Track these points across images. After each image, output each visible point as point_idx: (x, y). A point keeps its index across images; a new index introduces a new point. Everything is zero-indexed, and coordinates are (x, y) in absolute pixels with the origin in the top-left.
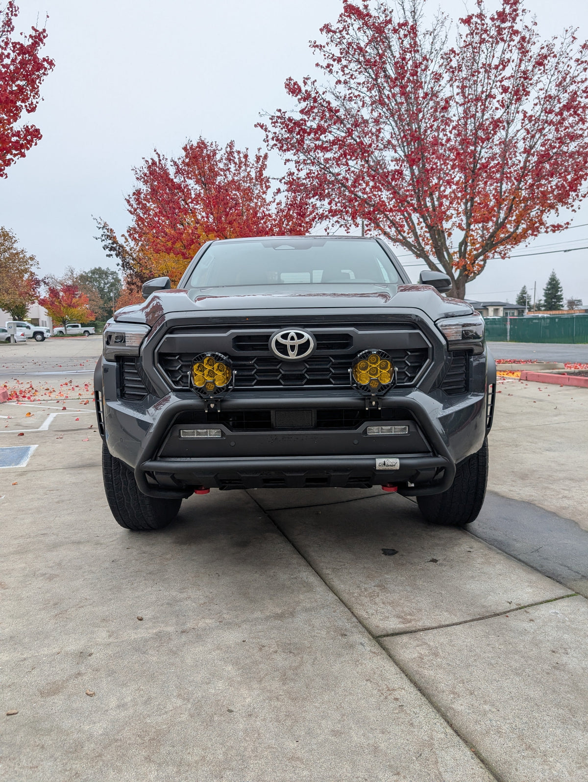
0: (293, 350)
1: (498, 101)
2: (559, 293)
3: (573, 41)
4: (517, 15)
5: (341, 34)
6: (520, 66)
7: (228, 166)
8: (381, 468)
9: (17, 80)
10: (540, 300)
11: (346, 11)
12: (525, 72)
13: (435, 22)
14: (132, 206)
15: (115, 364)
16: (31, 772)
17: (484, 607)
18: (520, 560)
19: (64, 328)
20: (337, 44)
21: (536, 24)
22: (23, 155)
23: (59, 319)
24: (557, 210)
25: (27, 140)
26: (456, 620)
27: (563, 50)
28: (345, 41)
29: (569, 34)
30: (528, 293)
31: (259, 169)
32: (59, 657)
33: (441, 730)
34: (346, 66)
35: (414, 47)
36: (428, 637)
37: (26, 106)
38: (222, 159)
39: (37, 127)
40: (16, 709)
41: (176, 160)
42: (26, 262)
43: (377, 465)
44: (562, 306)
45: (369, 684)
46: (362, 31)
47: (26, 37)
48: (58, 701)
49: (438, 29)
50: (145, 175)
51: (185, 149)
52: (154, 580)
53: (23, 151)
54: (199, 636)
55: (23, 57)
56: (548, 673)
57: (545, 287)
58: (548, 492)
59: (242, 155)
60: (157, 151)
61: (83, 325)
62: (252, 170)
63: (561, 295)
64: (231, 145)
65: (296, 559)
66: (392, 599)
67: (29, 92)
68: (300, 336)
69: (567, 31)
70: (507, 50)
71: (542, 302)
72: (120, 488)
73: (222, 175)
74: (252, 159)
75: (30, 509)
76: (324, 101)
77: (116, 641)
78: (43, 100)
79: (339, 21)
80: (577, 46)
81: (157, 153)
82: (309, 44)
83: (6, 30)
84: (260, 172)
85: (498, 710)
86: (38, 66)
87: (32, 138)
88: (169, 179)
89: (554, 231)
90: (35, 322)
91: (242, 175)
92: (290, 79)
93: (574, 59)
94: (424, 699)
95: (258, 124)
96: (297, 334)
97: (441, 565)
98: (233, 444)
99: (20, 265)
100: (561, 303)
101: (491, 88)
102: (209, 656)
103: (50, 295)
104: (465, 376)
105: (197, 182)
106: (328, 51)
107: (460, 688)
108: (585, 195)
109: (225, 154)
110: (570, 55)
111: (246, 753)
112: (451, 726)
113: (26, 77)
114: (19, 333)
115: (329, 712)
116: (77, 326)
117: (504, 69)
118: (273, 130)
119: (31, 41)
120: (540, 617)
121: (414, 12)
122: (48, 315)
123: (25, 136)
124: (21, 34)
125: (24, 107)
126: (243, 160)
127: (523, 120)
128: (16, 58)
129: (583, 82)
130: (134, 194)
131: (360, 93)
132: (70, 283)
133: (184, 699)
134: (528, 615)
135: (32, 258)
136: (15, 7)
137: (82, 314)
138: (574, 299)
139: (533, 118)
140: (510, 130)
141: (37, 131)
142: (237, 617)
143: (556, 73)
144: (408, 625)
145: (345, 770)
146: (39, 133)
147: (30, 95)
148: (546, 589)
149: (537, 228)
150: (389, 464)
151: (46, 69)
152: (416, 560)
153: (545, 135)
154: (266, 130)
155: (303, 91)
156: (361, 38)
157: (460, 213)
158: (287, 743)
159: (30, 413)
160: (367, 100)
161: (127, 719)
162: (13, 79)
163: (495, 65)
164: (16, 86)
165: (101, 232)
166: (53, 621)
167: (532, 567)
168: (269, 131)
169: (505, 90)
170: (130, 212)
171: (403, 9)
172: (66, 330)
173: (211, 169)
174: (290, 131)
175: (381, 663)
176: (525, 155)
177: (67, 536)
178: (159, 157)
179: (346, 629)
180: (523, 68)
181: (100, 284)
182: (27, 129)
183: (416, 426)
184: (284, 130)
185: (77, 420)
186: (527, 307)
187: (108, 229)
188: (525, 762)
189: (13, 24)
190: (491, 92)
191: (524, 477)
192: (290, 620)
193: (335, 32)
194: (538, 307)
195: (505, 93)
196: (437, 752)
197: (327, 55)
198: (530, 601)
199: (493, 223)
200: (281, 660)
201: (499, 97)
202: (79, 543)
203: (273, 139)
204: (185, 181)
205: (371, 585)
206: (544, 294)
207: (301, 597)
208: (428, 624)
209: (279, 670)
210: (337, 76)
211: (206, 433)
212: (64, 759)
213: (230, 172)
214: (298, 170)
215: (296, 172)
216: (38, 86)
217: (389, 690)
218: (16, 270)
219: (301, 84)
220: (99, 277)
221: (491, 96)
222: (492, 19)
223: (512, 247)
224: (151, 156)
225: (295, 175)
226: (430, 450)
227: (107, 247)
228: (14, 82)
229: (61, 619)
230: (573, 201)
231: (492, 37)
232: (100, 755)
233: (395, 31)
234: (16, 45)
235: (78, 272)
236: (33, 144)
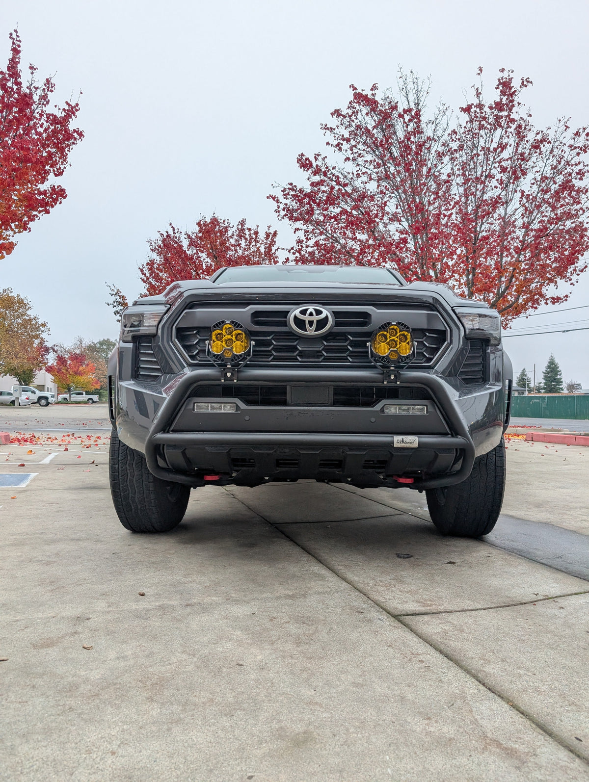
0: (311, 325)
1: (497, 180)
2: (558, 377)
3: (566, 129)
4: (513, 106)
5: (350, 119)
6: (517, 150)
7: (239, 242)
8: (399, 446)
9: (48, 146)
10: (540, 383)
11: (355, 98)
12: (522, 154)
13: (437, 112)
14: (145, 275)
15: (131, 345)
16: (20, 706)
17: (509, 597)
18: (542, 564)
19: (68, 395)
20: (346, 127)
21: (530, 116)
22: (48, 212)
23: (65, 387)
24: (556, 282)
25: (52, 198)
26: (480, 607)
27: (557, 137)
28: (353, 124)
29: (562, 123)
30: (528, 376)
31: (268, 246)
32: (54, 619)
33: (472, 687)
34: (355, 146)
35: (418, 131)
36: (452, 617)
37: (54, 171)
38: (233, 235)
39: (63, 188)
40: (7, 656)
41: (190, 233)
42: (38, 329)
43: (395, 442)
44: (562, 389)
45: (390, 649)
46: (370, 116)
47: (59, 109)
48: (53, 653)
49: (440, 118)
50: (160, 247)
51: (199, 224)
52: (156, 568)
53: (48, 208)
54: (205, 609)
55: (55, 127)
56: (584, 649)
57: (544, 370)
58: (565, 517)
59: (252, 232)
60: (172, 225)
61: (88, 393)
62: (262, 245)
63: (561, 379)
64: (242, 223)
65: (305, 557)
66: (410, 589)
67: (58, 159)
68: (319, 312)
69: (560, 120)
70: (505, 136)
71: (542, 385)
72: (125, 479)
73: (232, 250)
74: (262, 236)
75: (28, 516)
76: (333, 176)
77: (116, 609)
78: (71, 166)
79: (349, 108)
80: (570, 133)
81: (172, 227)
82: (321, 126)
83: (42, 103)
84: (269, 249)
85: (534, 674)
86: (69, 136)
87: (57, 197)
88: (183, 250)
89: (554, 303)
90: (41, 388)
91: (252, 250)
92: (302, 155)
93: (567, 145)
94: (451, 663)
95: (270, 196)
96: (316, 310)
97: (460, 566)
98: (247, 418)
99: (31, 331)
100: (560, 387)
101: (490, 169)
102: (215, 624)
103: (57, 363)
104: (483, 367)
105: (209, 255)
106: (338, 133)
107: (490, 656)
108: (583, 269)
109: (236, 231)
110: (563, 142)
111: (259, 698)
112: (484, 684)
113: (56, 146)
114: (24, 396)
115: (349, 668)
116: (82, 394)
117: (502, 151)
118: (284, 201)
119: (64, 113)
120: (570, 606)
121: (417, 104)
122: (54, 381)
123: (51, 194)
124: (56, 106)
125: (52, 171)
126: (254, 236)
127: (521, 198)
128: (49, 128)
129: (576, 165)
130: (148, 264)
131: (367, 170)
132: (78, 352)
133: (190, 655)
134: (557, 604)
135: (44, 325)
136: (52, 84)
137: (88, 382)
138: (573, 383)
139: (531, 197)
140: (509, 209)
141: (63, 191)
142: (245, 596)
143: (551, 157)
144: (429, 608)
145: (369, 714)
146: (65, 193)
147: (59, 161)
148: (573, 585)
149: (538, 299)
150: (408, 441)
151: (75, 139)
152: (433, 562)
153: (542, 213)
154: (277, 201)
155: (314, 166)
156: (369, 122)
157: (462, 284)
158: (303, 691)
159: (31, 451)
160: (374, 176)
161: (127, 668)
162: (45, 146)
163: (494, 148)
164: (46, 152)
165: (113, 298)
166: (49, 594)
167: (557, 569)
168: (281, 203)
169: (504, 170)
170: (143, 280)
171: (408, 100)
172: (70, 397)
173: (223, 243)
174: (300, 201)
175: (402, 634)
176: (524, 230)
177: (65, 534)
178: (174, 231)
179: (362, 608)
180: (520, 150)
181: (107, 354)
182: (53, 188)
183: (434, 406)
184: (294, 201)
185: (79, 457)
186: (527, 389)
187: (120, 296)
188: (570, 715)
189: (49, 98)
190: (490, 172)
191: (539, 505)
192: (302, 600)
193: (344, 117)
194: (538, 390)
195: (504, 172)
196: (471, 703)
197: (337, 136)
198: (558, 594)
199: (494, 294)
200: (293, 628)
201: (498, 176)
202: (78, 540)
203: (284, 210)
204: (197, 253)
205: (387, 579)
206: (543, 377)
207: (313, 584)
208: (450, 608)
209: (291, 636)
210: (346, 154)
211: (220, 408)
212: (57, 697)
213: (240, 247)
214: (307, 239)
215: (305, 241)
216: (67, 154)
217: (412, 654)
218: (27, 336)
219: (313, 160)
220: (107, 348)
221: (490, 176)
222: (491, 108)
223: (513, 318)
224: (166, 229)
225: (304, 242)
226: (449, 432)
227: (119, 313)
228: (44, 149)
229: (57, 593)
230: (571, 275)
231: (490, 124)
232: (97, 695)
233: (401, 116)
234: (50, 116)
235: (86, 342)
236: (58, 202)
